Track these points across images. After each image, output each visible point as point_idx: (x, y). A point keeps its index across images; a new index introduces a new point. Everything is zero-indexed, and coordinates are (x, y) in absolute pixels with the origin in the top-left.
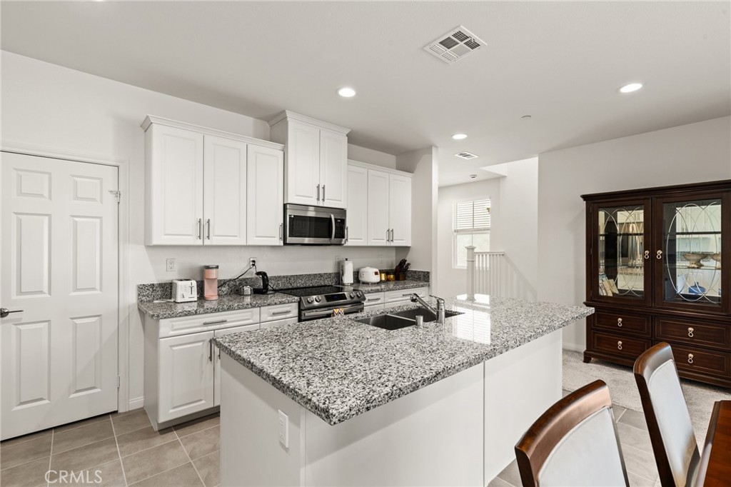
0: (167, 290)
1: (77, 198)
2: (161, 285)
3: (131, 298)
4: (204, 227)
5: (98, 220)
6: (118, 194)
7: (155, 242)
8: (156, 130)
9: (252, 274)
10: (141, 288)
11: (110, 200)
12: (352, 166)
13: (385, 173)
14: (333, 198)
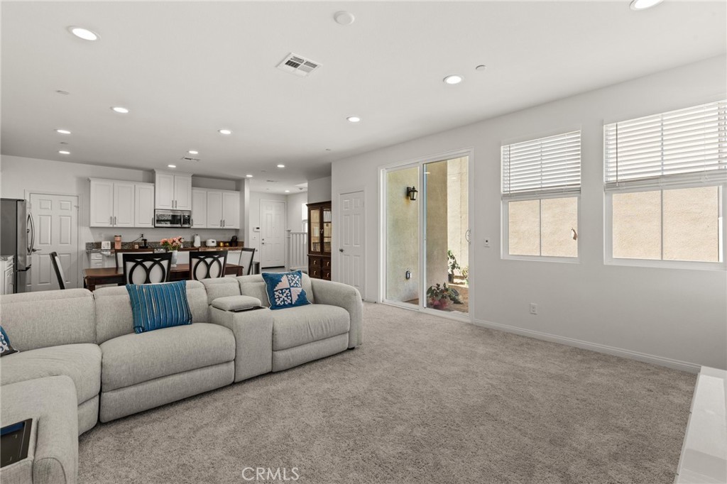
0: (98, 245)
1: (61, 209)
2: (96, 243)
3: (83, 248)
4: (113, 220)
5: (69, 218)
6: (78, 207)
7: (92, 225)
8: (93, 183)
9: (140, 240)
10: (88, 244)
11: (75, 209)
12: (197, 190)
13: (219, 193)
14: (183, 206)
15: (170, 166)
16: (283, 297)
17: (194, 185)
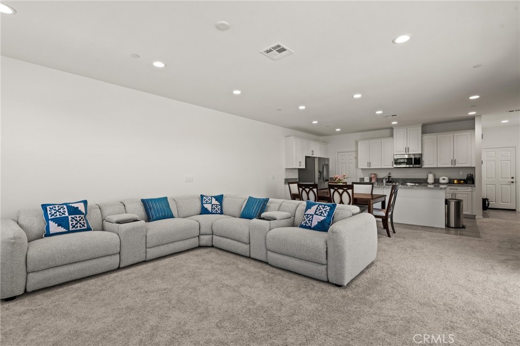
4: (369, 164)
5: (353, 164)
6: (356, 158)
7: (359, 167)
12: (426, 137)
13: (451, 135)
14: (415, 150)
15: (393, 123)
16: (307, 220)
17: (424, 132)
